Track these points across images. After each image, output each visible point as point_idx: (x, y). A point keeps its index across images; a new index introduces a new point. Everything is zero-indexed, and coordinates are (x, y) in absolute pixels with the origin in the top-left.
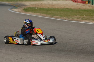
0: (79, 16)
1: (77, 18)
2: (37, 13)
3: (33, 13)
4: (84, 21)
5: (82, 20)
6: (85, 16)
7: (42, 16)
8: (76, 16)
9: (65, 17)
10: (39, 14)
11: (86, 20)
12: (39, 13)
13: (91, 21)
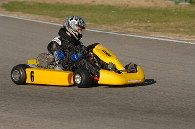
0: (136, 22)
1: (135, 28)
2: (36, 13)
3: (28, 14)
4: (152, 35)
5: (147, 32)
6: (150, 22)
7: (50, 21)
8: (130, 22)
9: (104, 24)
10: (41, 16)
11: (157, 33)
12: (41, 14)
13: (170, 34)
